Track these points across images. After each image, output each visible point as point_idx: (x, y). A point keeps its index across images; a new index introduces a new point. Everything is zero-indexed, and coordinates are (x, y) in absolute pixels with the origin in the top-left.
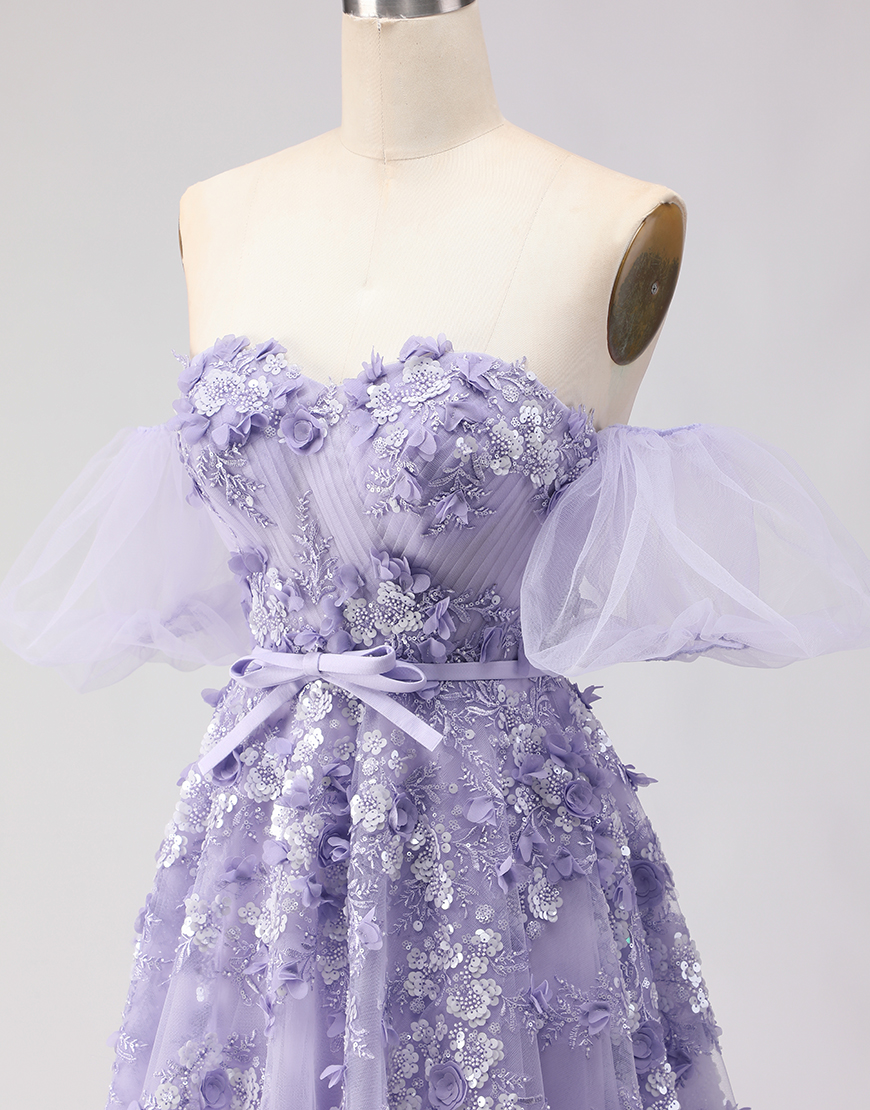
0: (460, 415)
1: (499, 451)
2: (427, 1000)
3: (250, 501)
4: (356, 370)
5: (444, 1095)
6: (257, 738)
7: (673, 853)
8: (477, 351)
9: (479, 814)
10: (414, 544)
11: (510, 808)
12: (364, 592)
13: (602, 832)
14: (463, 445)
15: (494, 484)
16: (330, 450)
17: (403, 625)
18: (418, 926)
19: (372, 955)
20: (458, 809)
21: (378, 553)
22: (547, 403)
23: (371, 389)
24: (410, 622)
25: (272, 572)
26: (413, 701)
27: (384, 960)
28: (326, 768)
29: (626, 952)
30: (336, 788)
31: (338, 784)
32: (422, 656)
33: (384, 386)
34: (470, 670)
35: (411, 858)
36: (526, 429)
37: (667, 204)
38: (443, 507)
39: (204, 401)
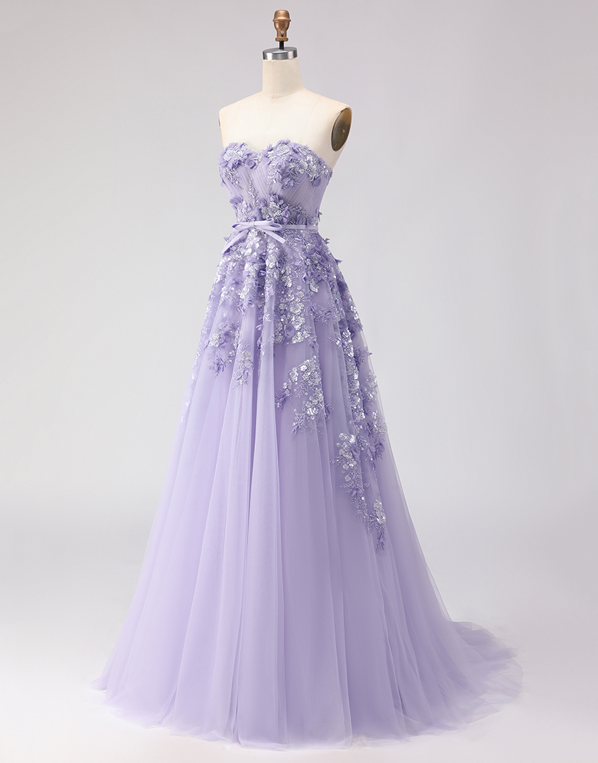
0: (291, 158)
1: (301, 167)
2: (285, 310)
3: (237, 182)
4: (266, 148)
5: (289, 333)
6: (236, 244)
7: (347, 280)
8: (297, 142)
9: (297, 264)
10: (279, 192)
11: (305, 264)
12: (266, 205)
13: (328, 271)
14: (292, 165)
15: (300, 176)
16: (258, 168)
17: (276, 213)
18: (283, 292)
19: (271, 297)
20: (293, 263)
21: (270, 195)
22: (314, 156)
23: (269, 153)
24: (278, 213)
25: (244, 202)
26: (278, 233)
27: (274, 299)
28: (260, 253)
29: (336, 301)
30: (262, 258)
31: (263, 257)
32: (281, 222)
33: (272, 152)
34: (293, 227)
35: (281, 275)
36: (309, 162)
37: (347, 108)
38: (286, 181)
39: (226, 158)
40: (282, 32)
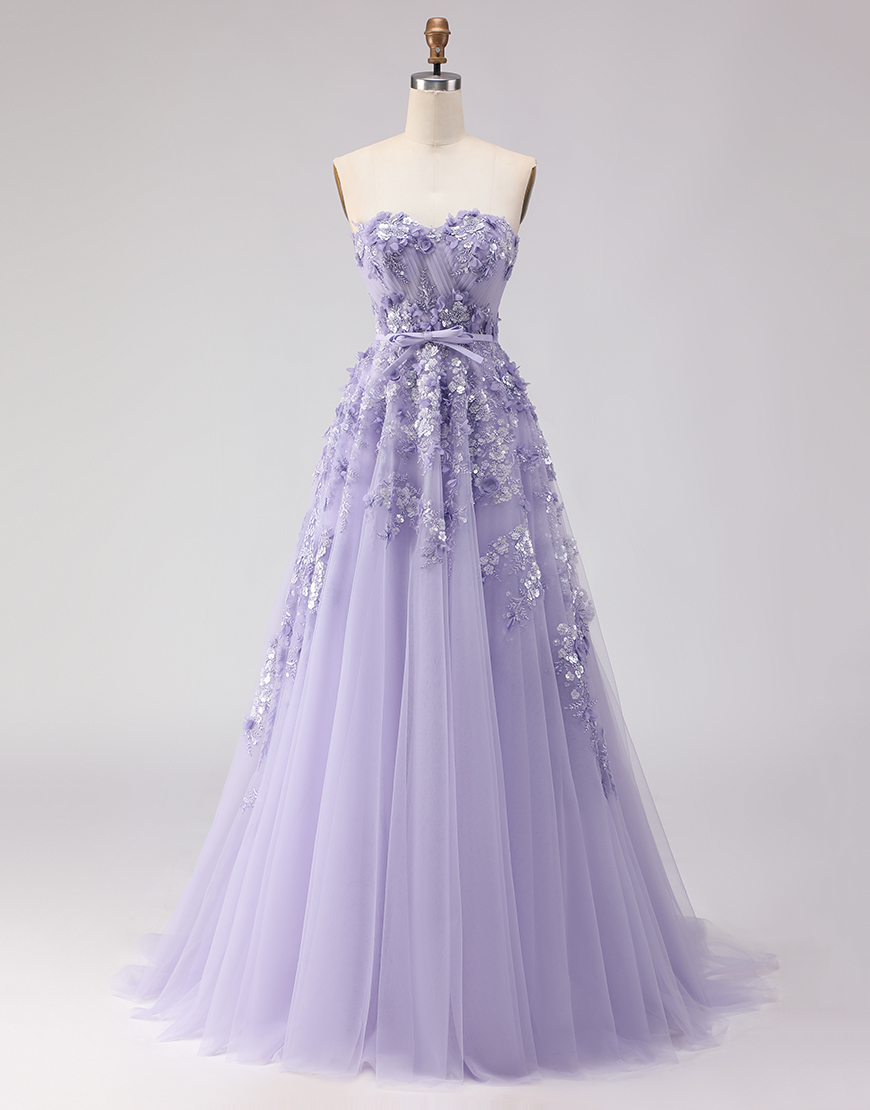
3: (402, 273)
5: (487, 489)
9: (495, 387)
11: (504, 388)
12: (448, 306)
14: (493, 247)
20: (486, 387)
21: (456, 290)
28: (439, 373)
38: (485, 271)
40: (438, 50)
